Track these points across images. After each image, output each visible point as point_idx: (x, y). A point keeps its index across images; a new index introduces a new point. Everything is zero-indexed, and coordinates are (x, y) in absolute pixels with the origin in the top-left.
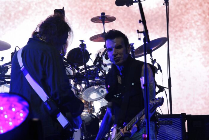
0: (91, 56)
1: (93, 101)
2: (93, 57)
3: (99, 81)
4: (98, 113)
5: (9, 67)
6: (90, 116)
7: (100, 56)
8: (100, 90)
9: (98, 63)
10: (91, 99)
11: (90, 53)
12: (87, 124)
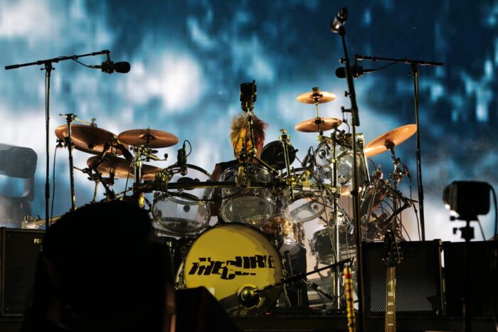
0: (297, 154)
1: (303, 222)
2: (301, 156)
3: (310, 191)
4: (312, 241)
5: (174, 171)
6: (298, 245)
7: (312, 153)
8: (312, 206)
9: (308, 165)
10: (299, 218)
11: (295, 149)
12: (294, 258)
